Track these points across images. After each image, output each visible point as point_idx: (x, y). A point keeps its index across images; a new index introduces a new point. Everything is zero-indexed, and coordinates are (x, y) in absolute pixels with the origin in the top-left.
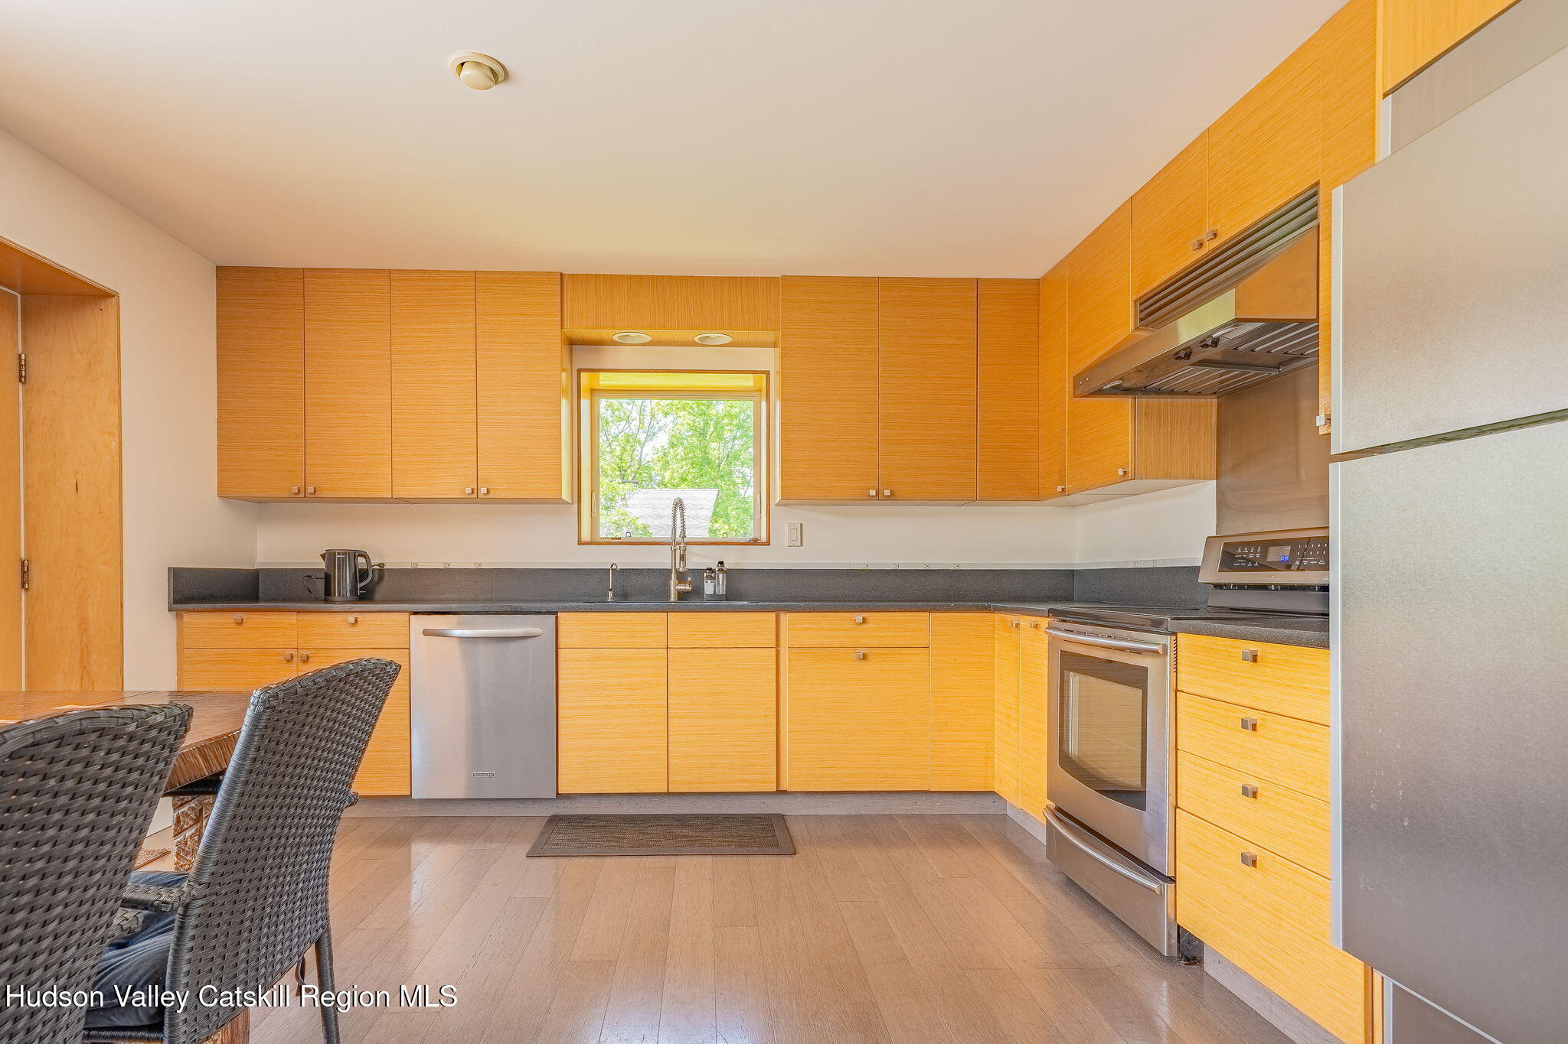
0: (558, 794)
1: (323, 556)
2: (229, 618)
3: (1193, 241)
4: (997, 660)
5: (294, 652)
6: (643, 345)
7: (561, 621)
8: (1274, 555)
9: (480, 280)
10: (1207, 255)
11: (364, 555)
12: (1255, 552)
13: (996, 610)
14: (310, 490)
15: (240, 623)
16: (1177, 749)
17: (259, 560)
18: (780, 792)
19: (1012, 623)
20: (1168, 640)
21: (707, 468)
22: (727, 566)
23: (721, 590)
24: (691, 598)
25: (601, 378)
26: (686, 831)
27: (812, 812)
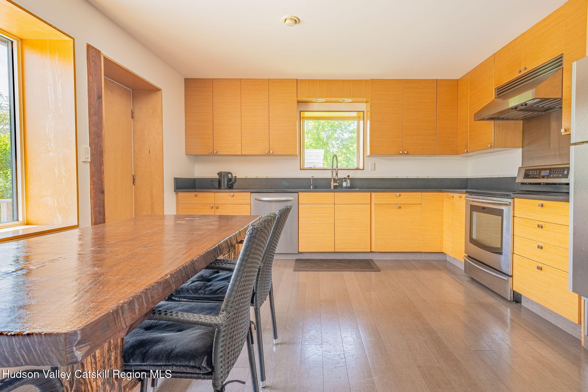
0: (299, 252)
1: (218, 174)
2: (192, 194)
3: (518, 70)
4: (444, 208)
5: (214, 205)
6: (322, 102)
7: (299, 195)
8: (543, 173)
9: (269, 82)
10: (522, 75)
11: (231, 173)
12: (537, 172)
13: (445, 192)
14: (215, 152)
15: (196, 196)
16: (514, 235)
17: (195, 175)
18: (371, 252)
19: (451, 196)
20: (510, 200)
21: (319, 142)
22: (350, 177)
23: (349, 185)
24: (338, 188)
25: (305, 114)
26: (342, 264)
27: (381, 259)
